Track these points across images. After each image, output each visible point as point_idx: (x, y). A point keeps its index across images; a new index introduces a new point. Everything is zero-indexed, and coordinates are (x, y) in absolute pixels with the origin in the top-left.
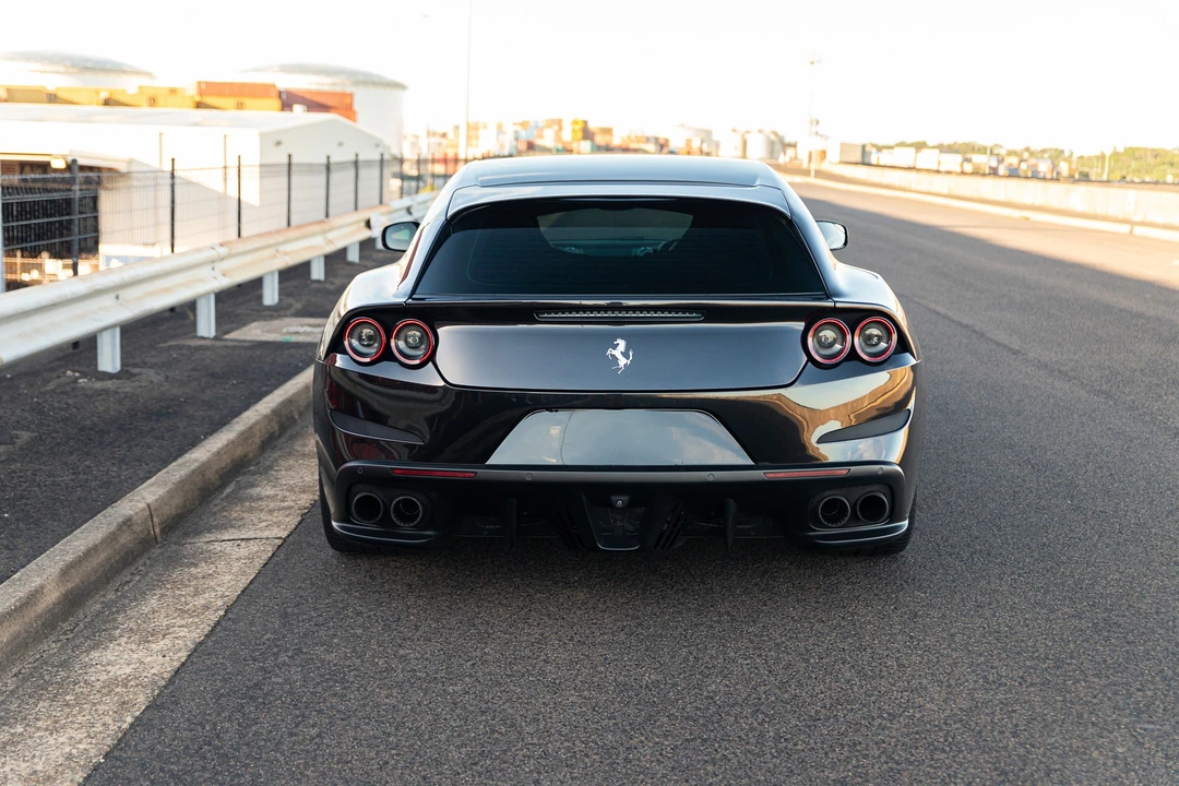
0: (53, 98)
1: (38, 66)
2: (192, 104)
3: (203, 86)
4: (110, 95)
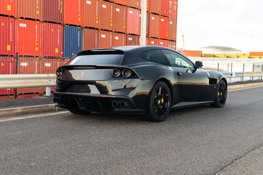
0: (214, 56)
1: (214, 49)
2: (248, 57)
3: (251, 53)
4: (228, 56)
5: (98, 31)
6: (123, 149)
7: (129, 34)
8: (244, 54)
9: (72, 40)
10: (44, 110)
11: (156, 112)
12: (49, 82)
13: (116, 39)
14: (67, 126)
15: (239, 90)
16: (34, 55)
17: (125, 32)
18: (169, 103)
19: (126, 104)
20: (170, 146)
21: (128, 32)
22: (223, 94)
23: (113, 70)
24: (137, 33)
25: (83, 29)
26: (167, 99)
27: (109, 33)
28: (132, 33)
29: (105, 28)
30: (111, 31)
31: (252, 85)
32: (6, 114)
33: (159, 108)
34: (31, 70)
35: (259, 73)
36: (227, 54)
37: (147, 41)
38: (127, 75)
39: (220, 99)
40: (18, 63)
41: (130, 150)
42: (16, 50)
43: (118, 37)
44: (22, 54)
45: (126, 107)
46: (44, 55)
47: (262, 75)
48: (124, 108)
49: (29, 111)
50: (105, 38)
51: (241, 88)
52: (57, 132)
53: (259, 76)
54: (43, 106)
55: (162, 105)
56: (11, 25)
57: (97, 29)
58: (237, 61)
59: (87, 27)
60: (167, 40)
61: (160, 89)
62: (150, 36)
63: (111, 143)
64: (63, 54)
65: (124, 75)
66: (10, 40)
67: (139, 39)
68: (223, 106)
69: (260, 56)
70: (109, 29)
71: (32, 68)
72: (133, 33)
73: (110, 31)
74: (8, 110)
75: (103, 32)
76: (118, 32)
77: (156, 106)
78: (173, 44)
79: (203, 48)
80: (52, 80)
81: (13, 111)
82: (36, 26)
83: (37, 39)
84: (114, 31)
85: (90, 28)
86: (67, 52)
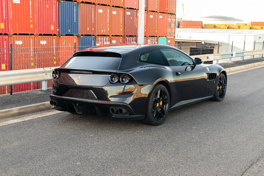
0: (215, 27)
1: (214, 19)
2: (249, 28)
3: (253, 23)
4: (229, 26)
5: (95, 6)
6: (121, 168)
7: (127, 8)
8: (246, 24)
9: (68, 16)
10: (41, 109)
11: (155, 116)
12: (45, 76)
13: (114, 14)
14: (65, 133)
15: (239, 72)
16: (29, 32)
17: (123, 6)
18: (167, 105)
19: (124, 111)
20: (168, 163)
21: (126, 6)
22: (223, 87)
23: (110, 75)
24: (135, 7)
25: (79, 4)
26: (166, 102)
27: (106, 8)
28: (130, 7)
29: (103, 3)
30: (109, 6)
31: (253, 65)
32: (2, 116)
33: (157, 111)
34: (26, 61)
35: (260, 51)
36: (228, 24)
37: (146, 15)
38: (125, 81)
39: (219, 93)
40: (13, 55)
41: (128, 170)
42: (10, 28)
43: (116, 11)
44: (16, 32)
45: (124, 114)
46: (39, 32)
47: (263, 53)
48: (122, 114)
49: (25, 111)
50: (102, 13)
51: (241, 70)
52: (55, 143)
53: (260, 55)
54: (40, 105)
55: (160, 108)
56: (4, 2)
57: (94, 4)
58: (238, 32)
59: (83, 2)
60: (166, 13)
61: (159, 92)
62: (149, 10)
63: (109, 159)
64: (59, 31)
65: (123, 81)
66: (4, 18)
67: (137, 13)
68: (222, 100)
69: (262, 26)
70: (106, 3)
71: (27, 60)
72: (132, 7)
73: (107, 5)
74: (4, 112)
75: (100, 7)
76: (116, 7)
77: (155, 109)
78: (173, 18)
79: (203, 18)
80: (48, 74)
81: (9, 113)
82: (31, 2)
83: (32, 16)
84: (111, 5)
85: (86, 3)
86: (63, 29)
